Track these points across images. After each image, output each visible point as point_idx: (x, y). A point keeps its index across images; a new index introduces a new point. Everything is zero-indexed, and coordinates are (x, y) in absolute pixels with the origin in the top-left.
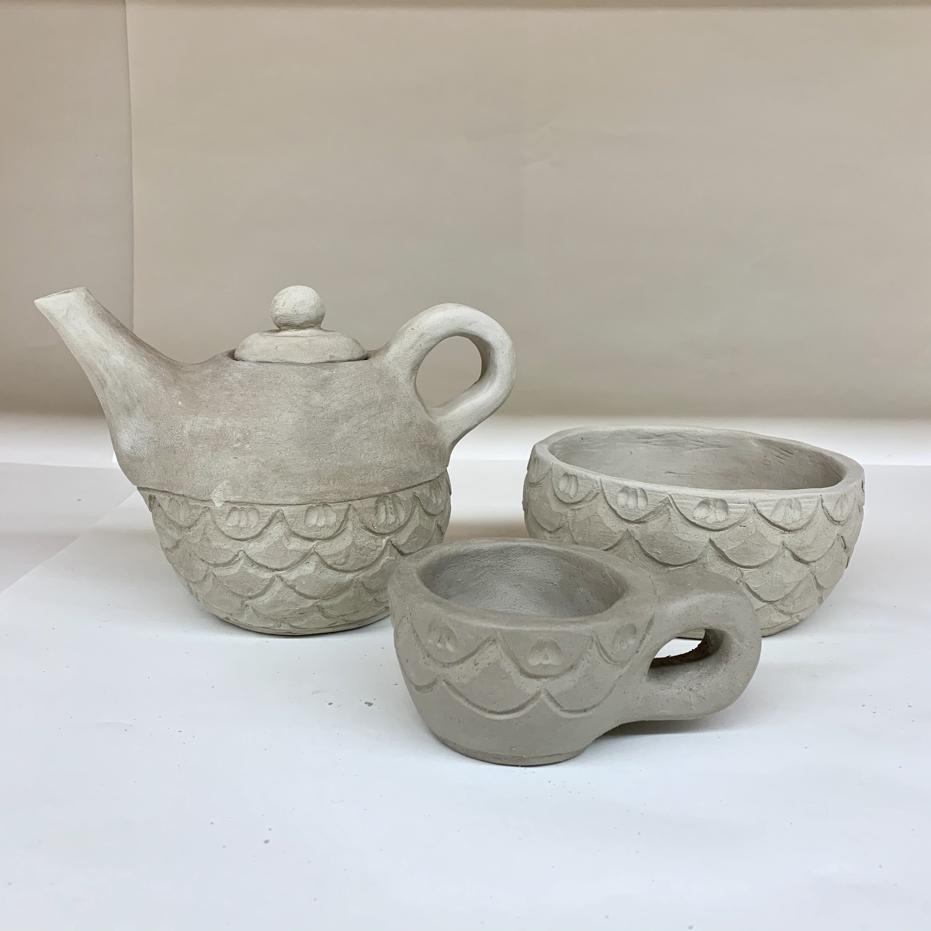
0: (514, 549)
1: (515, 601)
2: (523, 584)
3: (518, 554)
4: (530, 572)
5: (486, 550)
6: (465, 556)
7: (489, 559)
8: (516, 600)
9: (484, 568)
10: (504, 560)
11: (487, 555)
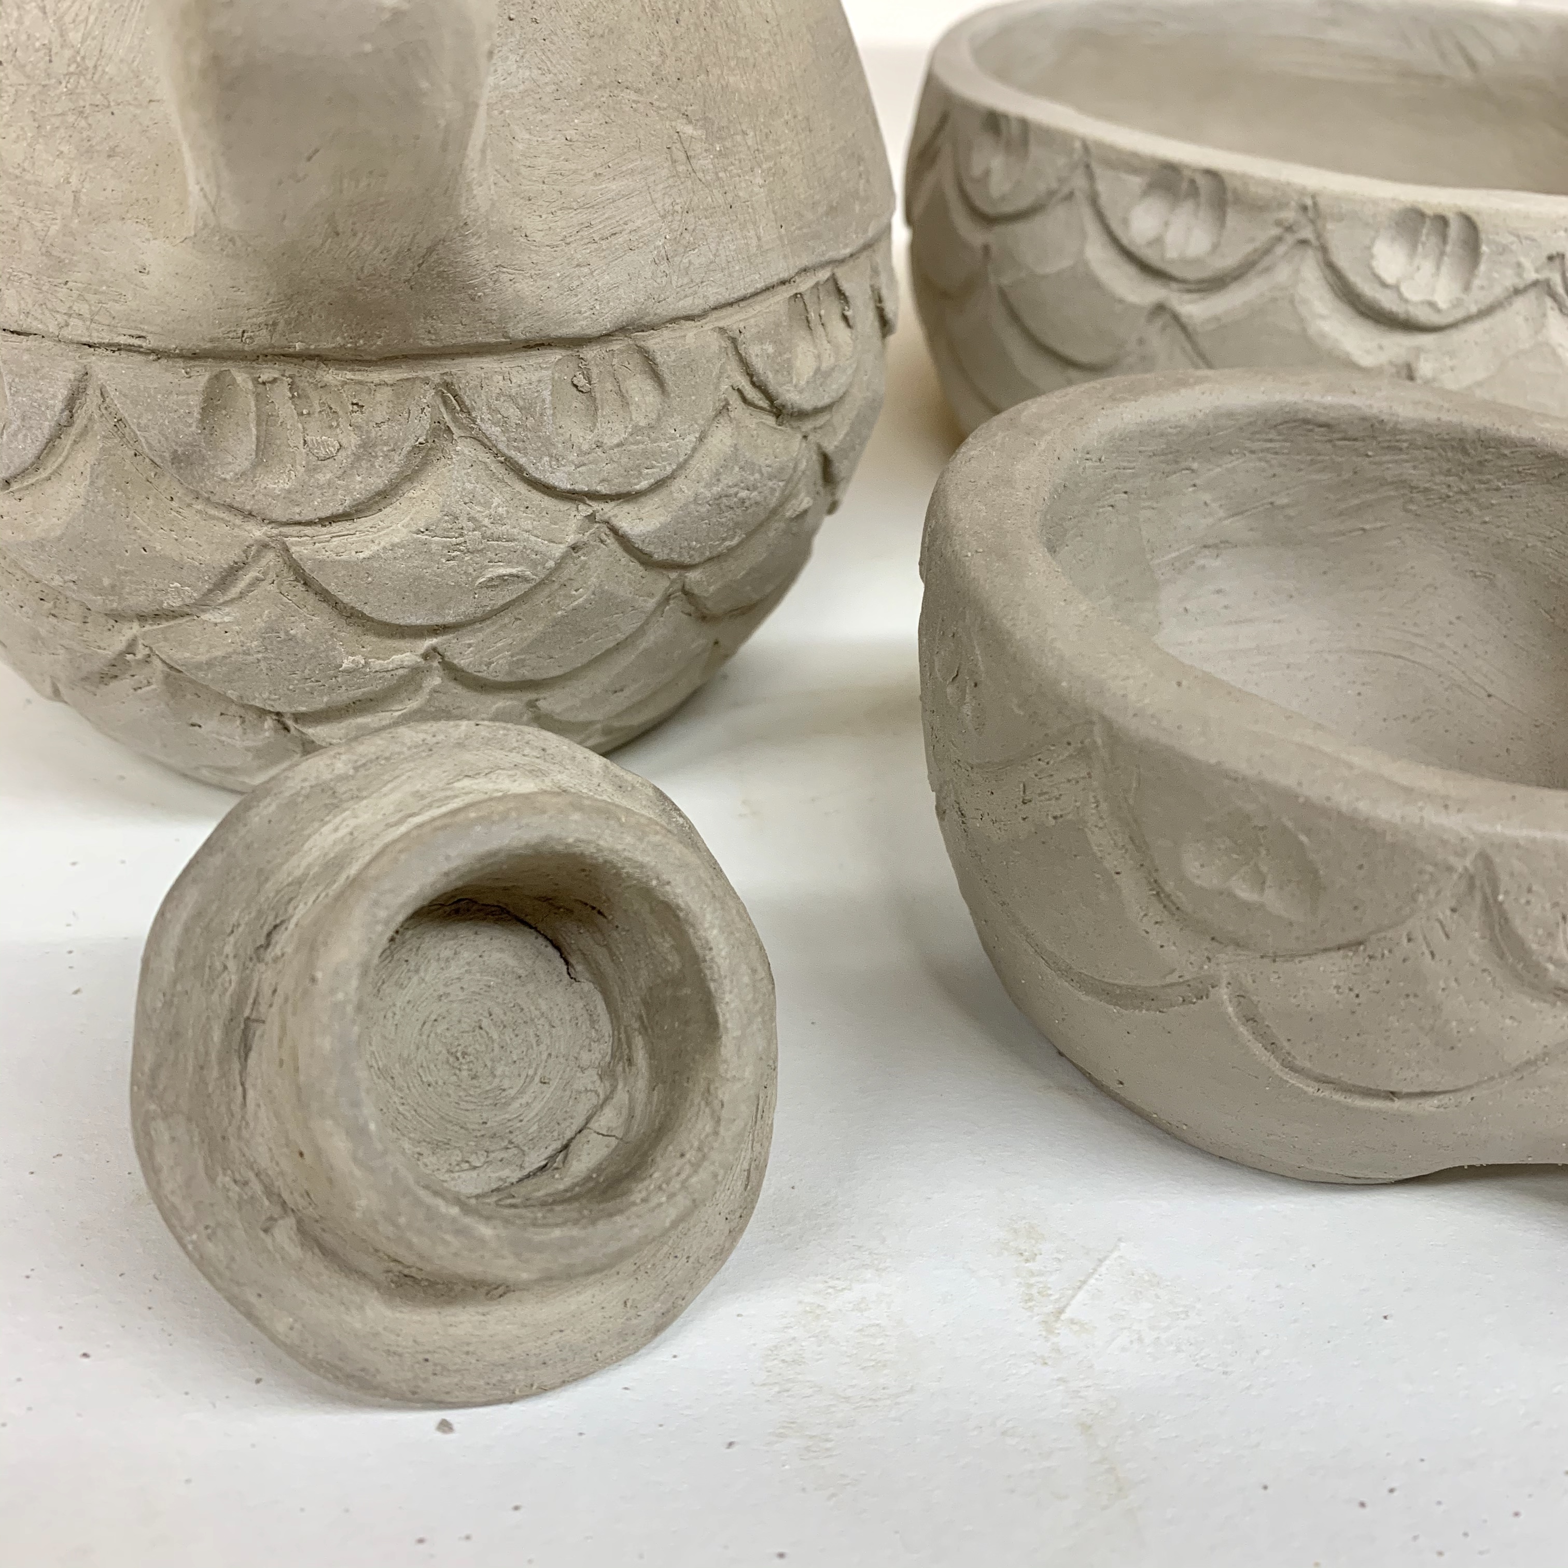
0: (1507, 452)
1: (1454, 620)
2: (1500, 576)
3: (1519, 472)
4: (1539, 544)
5: (1408, 427)
6: (1321, 426)
7: (1407, 461)
8: (1458, 618)
9: (1381, 485)
10: (1461, 478)
11: (1405, 445)
